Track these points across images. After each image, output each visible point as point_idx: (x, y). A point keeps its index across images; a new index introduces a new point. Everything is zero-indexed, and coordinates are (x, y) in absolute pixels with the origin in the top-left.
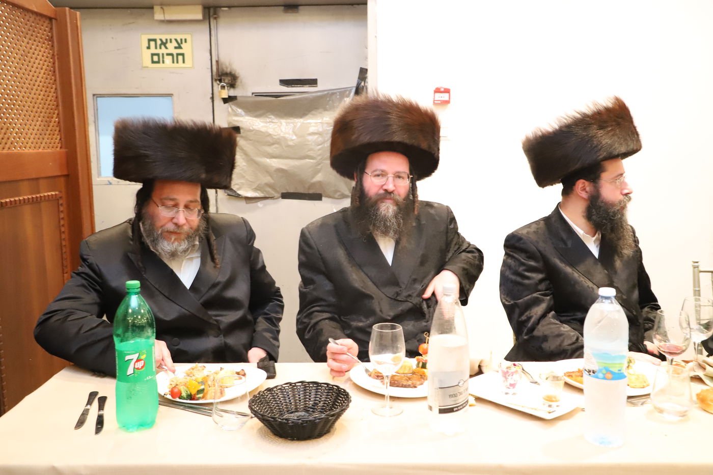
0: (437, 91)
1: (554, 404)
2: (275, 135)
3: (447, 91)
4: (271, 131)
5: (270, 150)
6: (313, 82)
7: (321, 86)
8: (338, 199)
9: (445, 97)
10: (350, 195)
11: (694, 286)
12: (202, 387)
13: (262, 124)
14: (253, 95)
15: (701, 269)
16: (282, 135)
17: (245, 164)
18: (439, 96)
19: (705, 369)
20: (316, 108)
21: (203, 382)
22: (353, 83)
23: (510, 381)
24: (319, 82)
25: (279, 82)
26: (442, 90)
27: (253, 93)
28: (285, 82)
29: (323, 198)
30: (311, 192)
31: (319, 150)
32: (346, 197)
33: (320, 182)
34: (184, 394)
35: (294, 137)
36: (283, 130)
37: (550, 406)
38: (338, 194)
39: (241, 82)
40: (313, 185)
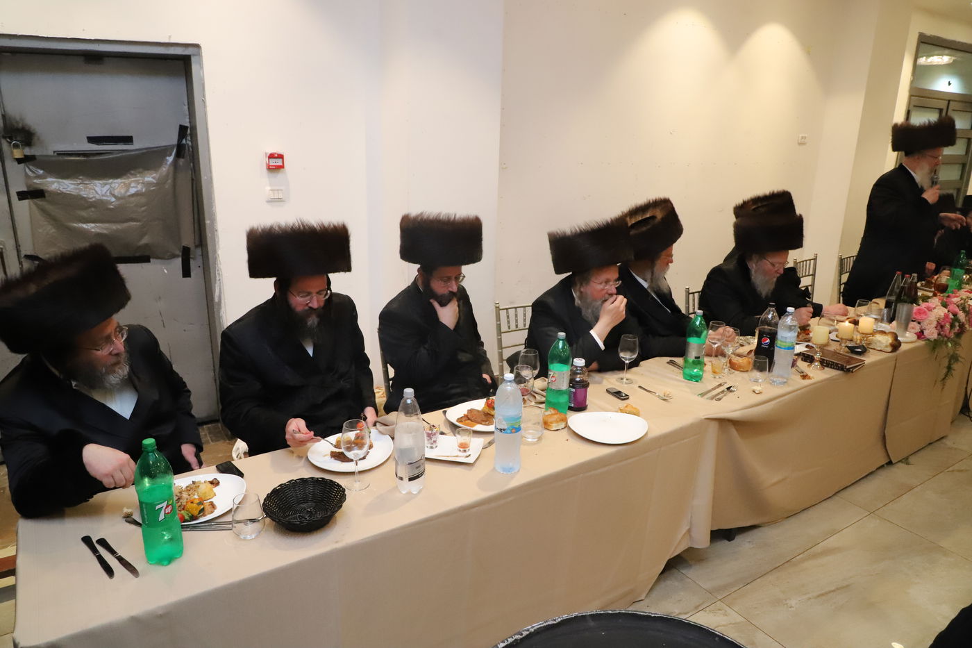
0: (272, 156)
1: (467, 449)
2: (92, 198)
3: (281, 157)
4: (84, 194)
5: (84, 214)
6: (128, 140)
7: (137, 145)
8: (168, 259)
9: (279, 162)
10: (181, 254)
11: (497, 321)
12: (202, 507)
13: (73, 186)
14: (55, 154)
16: (98, 197)
17: (54, 230)
18: (273, 162)
19: (535, 397)
20: (135, 168)
21: (201, 503)
22: (174, 140)
23: (433, 439)
24: (134, 139)
25: (86, 139)
26: (276, 156)
27: (54, 152)
28: (92, 140)
29: (151, 260)
30: (137, 254)
31: (143, 212)
32: (178, 256)
33: (146, 245)
34: (187, 517)
35: (113, 199)
36: (99, 192)
37: (465, 451)
38: (169, 254)
39: (39, 139)
40: (140, 247)
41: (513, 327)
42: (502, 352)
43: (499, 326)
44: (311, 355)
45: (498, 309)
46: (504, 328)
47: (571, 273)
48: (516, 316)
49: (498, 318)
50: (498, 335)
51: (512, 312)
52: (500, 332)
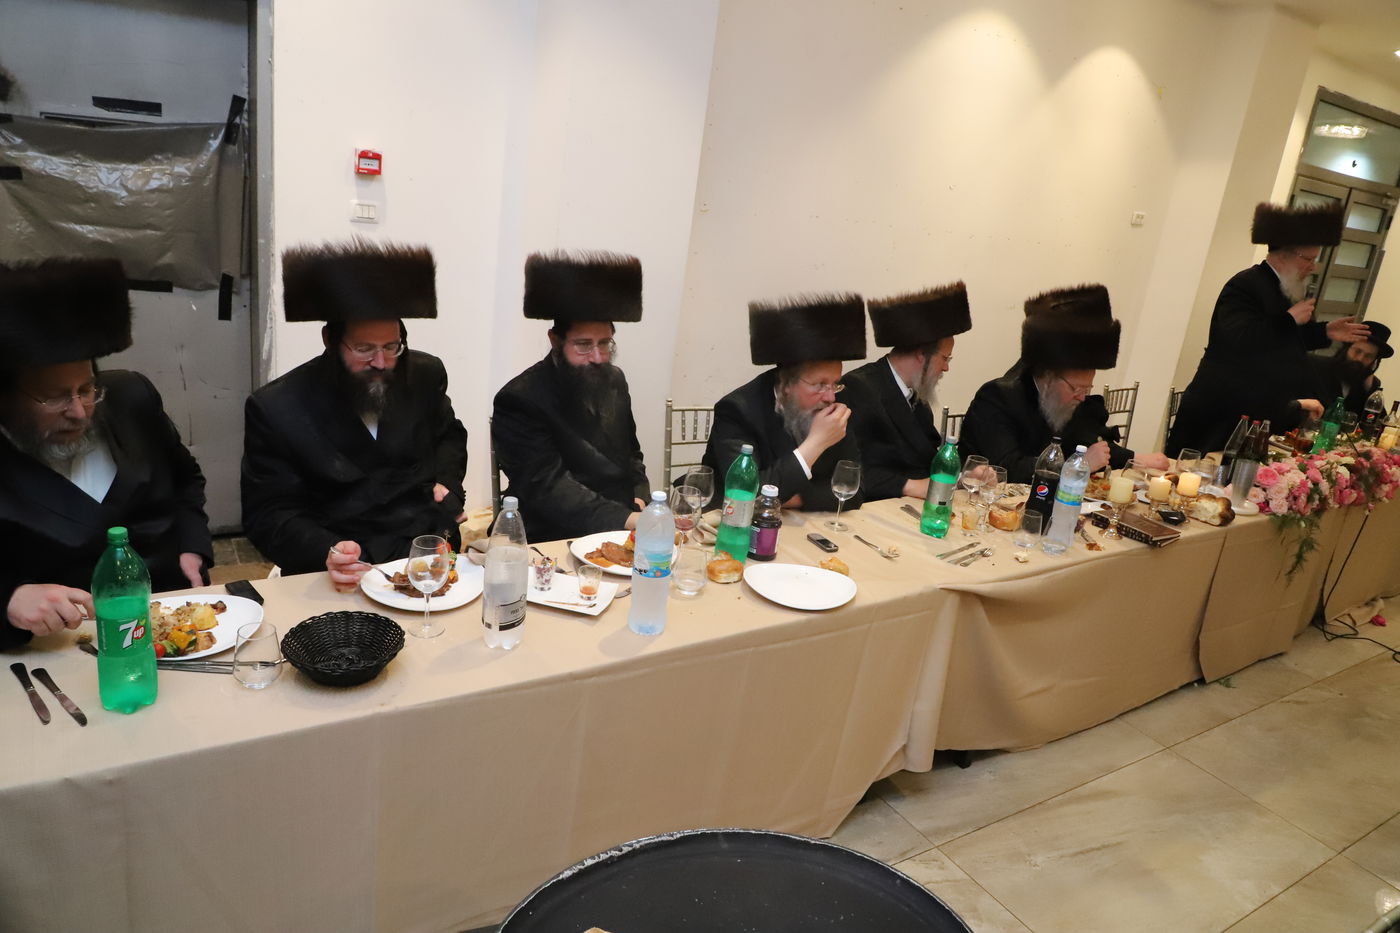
0: (364, 155)
1: (593, 596)
2: (91, 188)
3: (377, 157)
4: (81, 180)
5: (77, 209)
6: (154, 108)
7: (167, 118)
8: (199, 290)
9: (374, 165)
10: (218, 284)
11: (667, 426)
12: (194, 638)
13: (65, 167)
14: (43, 117)
15: (675, 408)
16: (101, 187)
17: (30, 229)
18: (366, 164)
19: (702, 535)
20: (161, 151)
21: (192, 632)
22: (222, 116)
24: (163, 108)
25: (91, 101)
26: (371, 155)
27: (41, 113)
28: (99, 102)
29: (174, 289)
30: (154, 279)
31: (169, 216)
32: (211, 287)
33: (169, 267)
34: (169, 650)
35: (124, 193)
36: (105, 181)
37: (589, 599)
38: (201, 282)
39: (19, 91)
40: (159, 268)
41: (689, 439)
42: (669, 472)
43: (669, 435)
44: (375, 437)
45: (670, 410)
46: (676, 437)
47: (774, 366)
48: (696, 421)
49: (669, 422)
50: (666, 447)
51: (690, 416)
52: (669, 443)
